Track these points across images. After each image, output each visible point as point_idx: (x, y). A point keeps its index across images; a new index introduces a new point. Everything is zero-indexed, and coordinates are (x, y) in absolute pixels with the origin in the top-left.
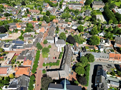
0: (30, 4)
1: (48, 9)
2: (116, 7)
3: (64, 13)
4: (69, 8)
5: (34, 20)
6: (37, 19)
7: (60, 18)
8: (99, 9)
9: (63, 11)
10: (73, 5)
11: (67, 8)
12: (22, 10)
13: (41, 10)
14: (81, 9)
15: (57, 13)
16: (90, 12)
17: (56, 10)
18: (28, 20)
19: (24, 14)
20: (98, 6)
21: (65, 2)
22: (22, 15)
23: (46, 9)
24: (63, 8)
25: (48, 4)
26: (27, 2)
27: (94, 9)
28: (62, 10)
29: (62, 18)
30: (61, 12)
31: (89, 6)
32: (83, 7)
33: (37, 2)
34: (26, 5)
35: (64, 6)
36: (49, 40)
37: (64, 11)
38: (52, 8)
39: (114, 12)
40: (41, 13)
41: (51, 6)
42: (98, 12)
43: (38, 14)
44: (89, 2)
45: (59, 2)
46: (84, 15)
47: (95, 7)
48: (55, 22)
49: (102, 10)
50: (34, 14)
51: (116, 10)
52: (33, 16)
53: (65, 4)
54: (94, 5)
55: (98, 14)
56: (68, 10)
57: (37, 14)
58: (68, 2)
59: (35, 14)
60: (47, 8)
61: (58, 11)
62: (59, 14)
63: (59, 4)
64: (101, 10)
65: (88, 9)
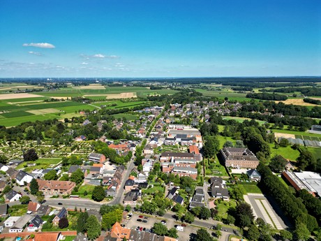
0: (50, 155)
1: (101, 171)
2: (289, 166)
3: (150, 187)
4: (161, 168)
5: (45, 228)
6: (56, 221)
8: (245, 171)
9: (145, 181)
10: (173, 158)
11: (157, 168)
12: (18, 181)
13: (79, 179)
14: (196, 172)
15: (128, 188)
16: (224, 182)
17: (125, 175)
18: (24, 228)
19: (17, 199)
20: (241, 162)
21: (150, 149)
23: (95, 173)
24: (144, 170)
25: (103, 157)
26: (42, 151)
27: (234, 171)
28: (142, 177)
29: (141, 210)
30: (141, 184)
31: (216, 161)
32: (201, 163)
33: (72, 150)
34: (37, 158)
35: (148, 161)
37: (150, 179)
38: (112, 168)
39: (292, 186)
40: (76, 190)
41: (112, 162)
42: (247, 183)
43: (68, 196)
44: (215, 150)
45: (134, 149)
46: (210, 194)
47: (232, 166)
48: (120, 236)
49: (255, 177)
50: (54, 197)
51: (294, 177)
52: (47, 207)
53: (152, 152)
54: (230, 159)
55: (249, 191)
56: (159, 175)
57: (65, 194)
58: (158, 145)
59: (58, 196)
60: (98, 169)
61: (130, 182)
62: (135, 193)
63: (134, 153)
64: (252, 177)
65: (215, 170)
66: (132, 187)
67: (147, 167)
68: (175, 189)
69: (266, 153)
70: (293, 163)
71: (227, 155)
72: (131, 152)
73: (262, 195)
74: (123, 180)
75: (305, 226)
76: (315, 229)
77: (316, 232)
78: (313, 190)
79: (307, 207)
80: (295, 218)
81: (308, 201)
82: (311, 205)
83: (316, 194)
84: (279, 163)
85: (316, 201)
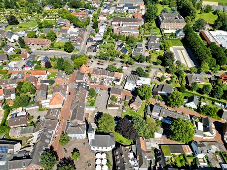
0: (28, 21)
1: (68, 33)
2: (207, 27)
3: (105, 43)
4: (113, 30)
5: (36, 68)
6: (43, 64)
7: (96, 58)
8: (174, 31)
9: (101, 39)
10: (121, 23)
11: (109, 30)
12: (9, 39)
13: (54, 38)
14: (138, 33)
15: (90, 44)
16: (158, 39)
17: (86, 35)
18: (22, 68)
19: (13, 51)
20: (172, 24)
21: (104, 16)
22: (9, 51)
23: (64, 34)
24: (100, 31)
25: (68, 22)
26: (21, 17)
27: (166, 31)
28: (98, 37)
29: (99, 58)
30: (98, 41)
31: (154, 25)
32: (142, 27)
33: (44, 16)
34: (18, 23)
35: (103, 25)
36: (73, 133)
37: (104, 38)
38: (76, 30)
39: (206, 40)
40: (52, 45)
41: (76, 26)
42: (174, 40)
43: (47, 49)
44: (154, 16)
45: (91, 16)
46: (147, 47)
47: (165, 28)
48: (86, 72)
49: (181, 35)
50: (38, 50)
51: (208, 34)
52: (34, 56)
53: (105, 18)
54: (165, 22)
55: (175, 44)
56: (111, 35)
57: (45, 47)
58: (110, 13)
59: (41, 49)
60: (66, 31)
61: (90, 40)
62: (94, 47)
63: (91, 19)
64: (178, 35)
65: (152, 31)
66: (92, 44)
67: (102, 29)
68: (122, 45)
69: (192, 17)
70: (210, 25)
71: (163, 19)
72: (89, 18)
73: (183, 47)
74: (85, 39)
75: (208, 65)
76: (213, 67)
77: (213, 68)
78: (220, 43)
79: (212, 54)
80: (202, 60)
81: (214, 50)
82: (215, 52)
83: (221, 45)
84: (200, 24)
85: (219, 50)
